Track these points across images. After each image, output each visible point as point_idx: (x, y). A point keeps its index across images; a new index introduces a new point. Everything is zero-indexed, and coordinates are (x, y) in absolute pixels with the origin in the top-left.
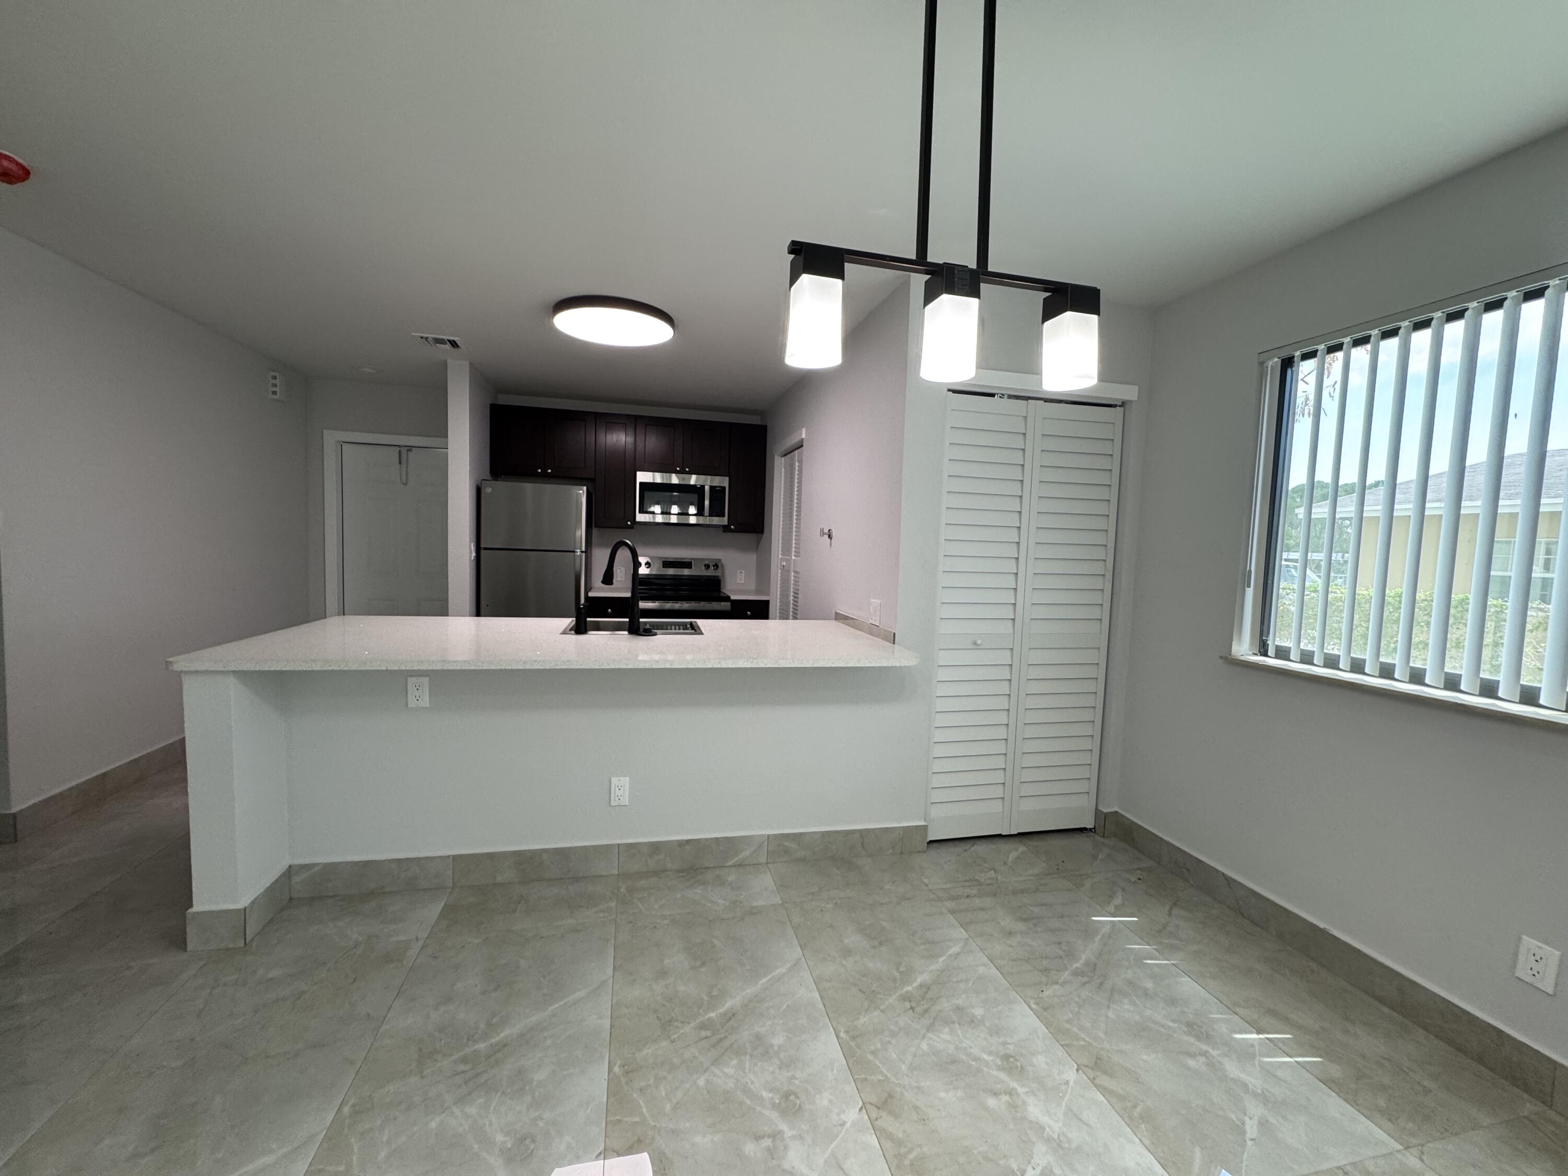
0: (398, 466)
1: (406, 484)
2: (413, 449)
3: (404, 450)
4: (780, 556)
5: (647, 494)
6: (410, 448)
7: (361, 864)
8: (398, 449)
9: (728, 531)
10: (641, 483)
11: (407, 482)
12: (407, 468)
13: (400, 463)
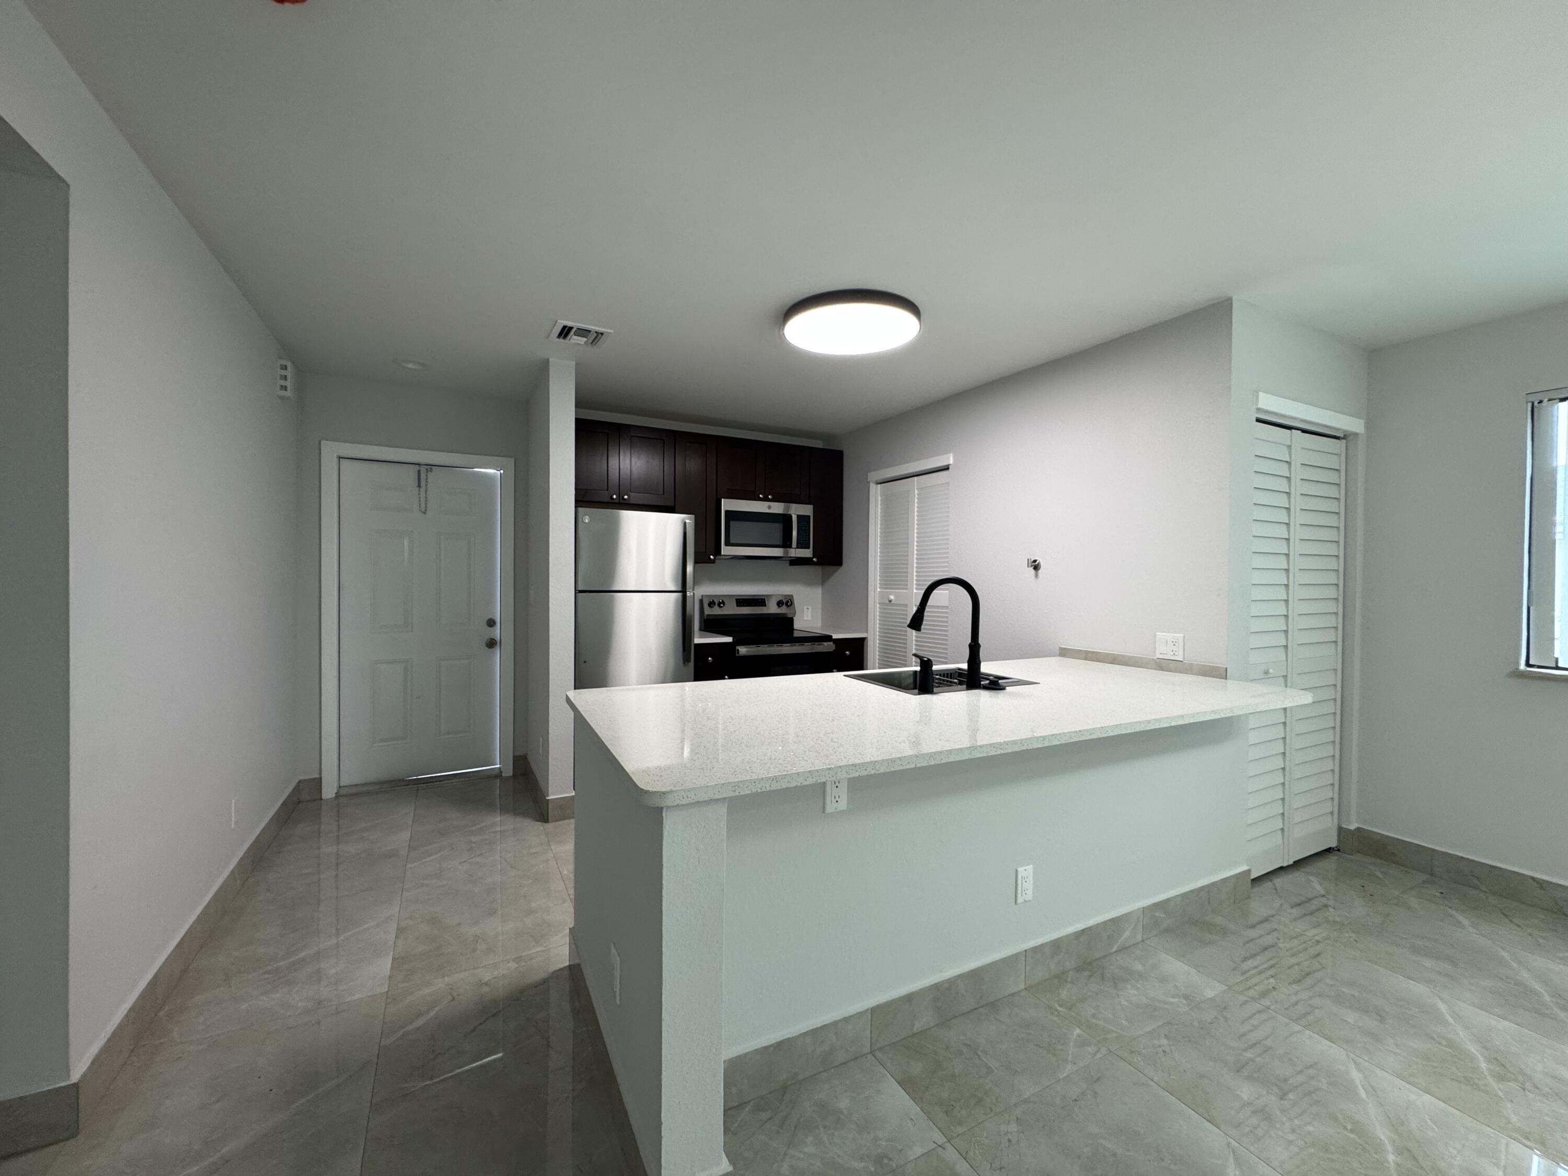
0: (417, 489)
1: (425, 513)
2: (433, 467)
3: (423, 469)
4: (879, 590)
5: (733, 524)
6: (430, 467)
7: (771, 1049)
8: (417, 467)
9: (811, 564)
10: (727, 512)
11: (426, 510)
12: (426, 491)
13: (419, 486)
